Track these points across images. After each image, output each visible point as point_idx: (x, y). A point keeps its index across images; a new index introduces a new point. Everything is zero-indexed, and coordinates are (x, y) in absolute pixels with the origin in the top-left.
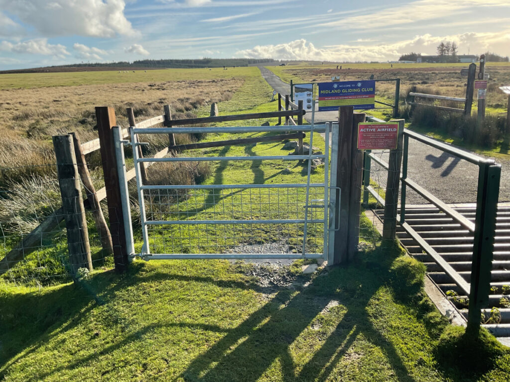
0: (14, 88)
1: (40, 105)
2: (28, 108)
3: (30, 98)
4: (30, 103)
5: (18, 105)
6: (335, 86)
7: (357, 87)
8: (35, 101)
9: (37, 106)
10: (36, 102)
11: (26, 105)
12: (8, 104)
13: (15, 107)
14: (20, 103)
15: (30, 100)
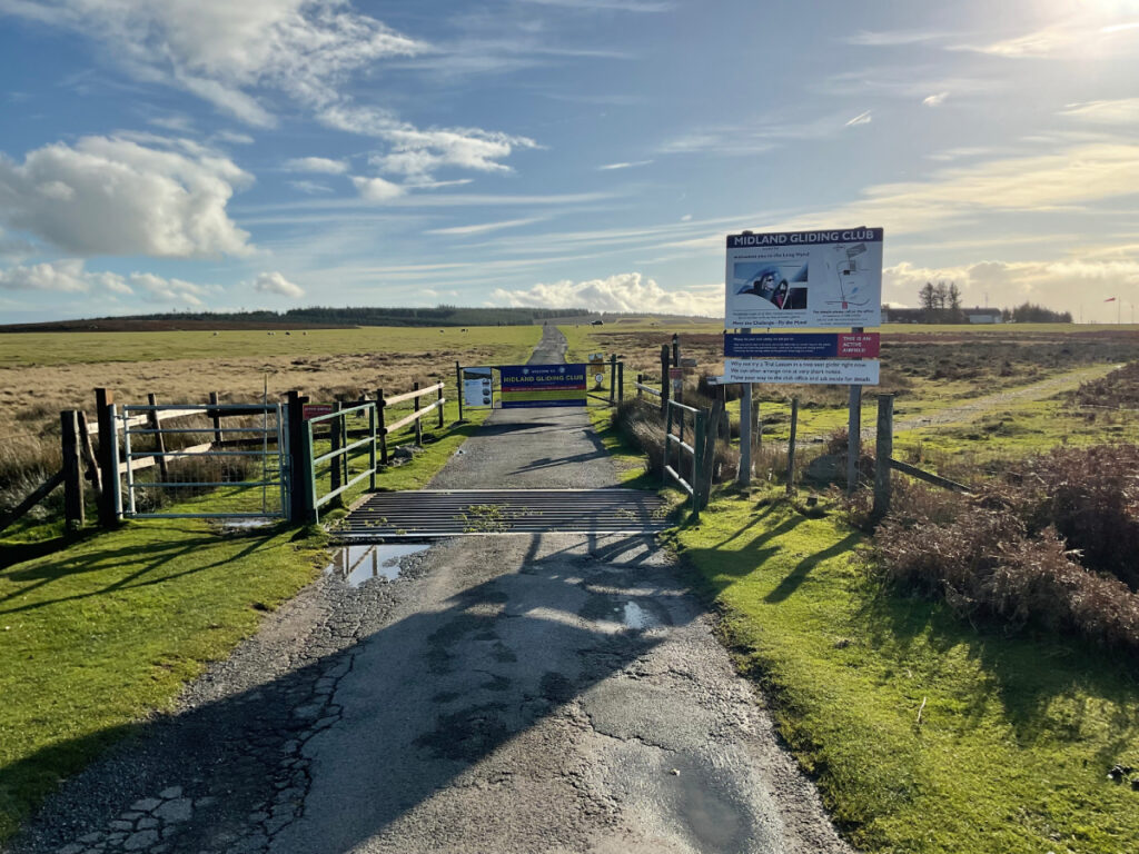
0: (22, 363)
1: (68, 397)
2: (45, 401)
3: (51, 383)
4: (49, 393)
5: (26, 396)
6: (526, 371)
7: (559, 374)
8: (58, 389)
9: (60, 398)
10: (61, 391)
11: (42, 396)
12: (8, 393)
13: (22, 399)
14: (31, 392)
15: (51, 387)
